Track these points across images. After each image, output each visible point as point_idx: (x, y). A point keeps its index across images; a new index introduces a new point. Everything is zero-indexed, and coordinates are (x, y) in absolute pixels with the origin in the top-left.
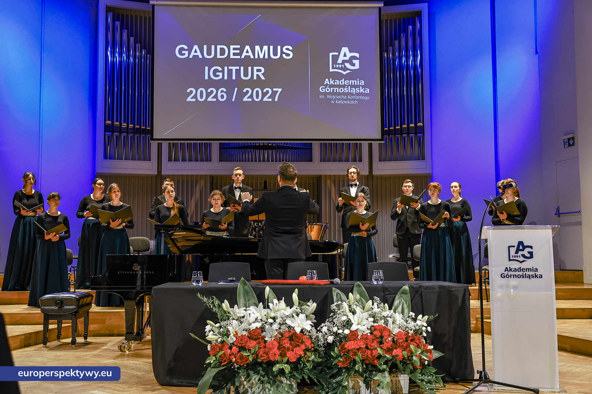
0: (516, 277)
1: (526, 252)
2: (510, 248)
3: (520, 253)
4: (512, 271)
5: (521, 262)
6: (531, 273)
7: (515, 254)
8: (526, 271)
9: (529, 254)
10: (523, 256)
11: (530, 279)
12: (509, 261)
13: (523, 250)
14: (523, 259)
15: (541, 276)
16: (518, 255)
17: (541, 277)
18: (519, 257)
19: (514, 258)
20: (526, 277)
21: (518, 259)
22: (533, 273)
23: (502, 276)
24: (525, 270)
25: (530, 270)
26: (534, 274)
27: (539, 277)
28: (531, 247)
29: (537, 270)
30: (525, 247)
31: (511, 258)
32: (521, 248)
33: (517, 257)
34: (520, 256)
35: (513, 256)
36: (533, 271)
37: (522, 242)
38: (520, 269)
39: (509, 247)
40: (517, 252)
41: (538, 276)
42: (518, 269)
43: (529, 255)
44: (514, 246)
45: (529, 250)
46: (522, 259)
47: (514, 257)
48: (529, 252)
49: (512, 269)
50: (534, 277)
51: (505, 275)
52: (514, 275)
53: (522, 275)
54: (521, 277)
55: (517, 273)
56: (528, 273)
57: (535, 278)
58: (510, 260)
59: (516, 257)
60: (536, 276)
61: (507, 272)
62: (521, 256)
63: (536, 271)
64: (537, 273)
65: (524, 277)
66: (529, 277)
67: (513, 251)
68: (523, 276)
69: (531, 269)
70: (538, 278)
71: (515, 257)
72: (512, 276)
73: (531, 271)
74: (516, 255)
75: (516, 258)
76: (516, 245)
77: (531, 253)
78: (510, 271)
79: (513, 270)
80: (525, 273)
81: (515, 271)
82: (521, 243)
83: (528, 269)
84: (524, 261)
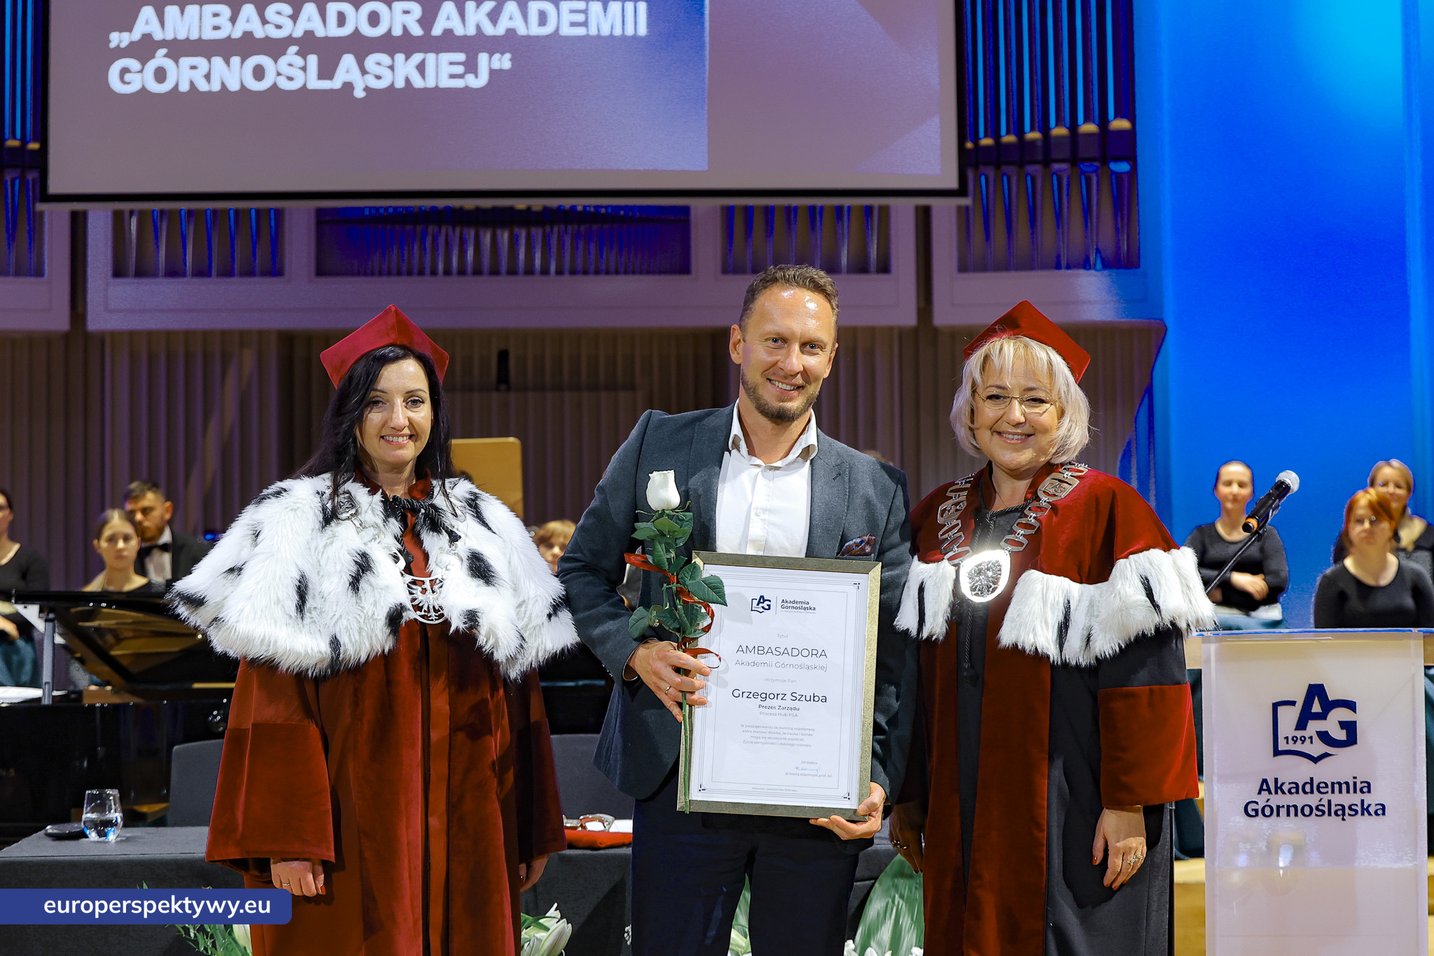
0: (1296, 815)
1: (1331, 725)
2: (1280, 709)
3: (1314, 726)
4: (1283, 792)
5: (1315, 760)
7: (1296, 729)
8: (1333, 792)
9: (1344, 731)
10: (1324, 737)
11: (1343, 819)
12: (1275, 755)
13: (1322, 716)
14: (1324, 748)
18: (1308, 741)
19: (1291, 747)
20: (1330, 814)
21: (1306, 748)
23: (1250, 811)
24: (1329, 789)
25: (1344, 787)
30: (1329, 706)
32: (1316, 708)
33: (1303, 742)
35: (1287, 738)
37: (1321, 686)
38: (1311, 786)
39: (1275, 706)
40: (1301, 725)
43: (1341, 735)
44: (1293, 703)
46: (1317, 748)
48: (1343, 725)
49: (1283, 784)
51: (1259, 807)
52: (1288, 807)
53: (1317, 808)
54: (1315, 811)
55: (1300, 800)
56: (1338, 799)
58: (1277, 752)
59: (1299, 741)
61: (1265, 793)
62: (1316, 738)
65: (1323, 812)
66: (1342, 812)
67: (1289, 717)
68: (1320, 811)
71: (1295, 742)
72: (1283, 812)
74: (1299, 734)
75: (1298, 747)
78: (1276, 793)
79: (1285, 788)
80: (1326, 798)
82: (1316, 691)
83: (1339, 786)
84: (1326, 755)
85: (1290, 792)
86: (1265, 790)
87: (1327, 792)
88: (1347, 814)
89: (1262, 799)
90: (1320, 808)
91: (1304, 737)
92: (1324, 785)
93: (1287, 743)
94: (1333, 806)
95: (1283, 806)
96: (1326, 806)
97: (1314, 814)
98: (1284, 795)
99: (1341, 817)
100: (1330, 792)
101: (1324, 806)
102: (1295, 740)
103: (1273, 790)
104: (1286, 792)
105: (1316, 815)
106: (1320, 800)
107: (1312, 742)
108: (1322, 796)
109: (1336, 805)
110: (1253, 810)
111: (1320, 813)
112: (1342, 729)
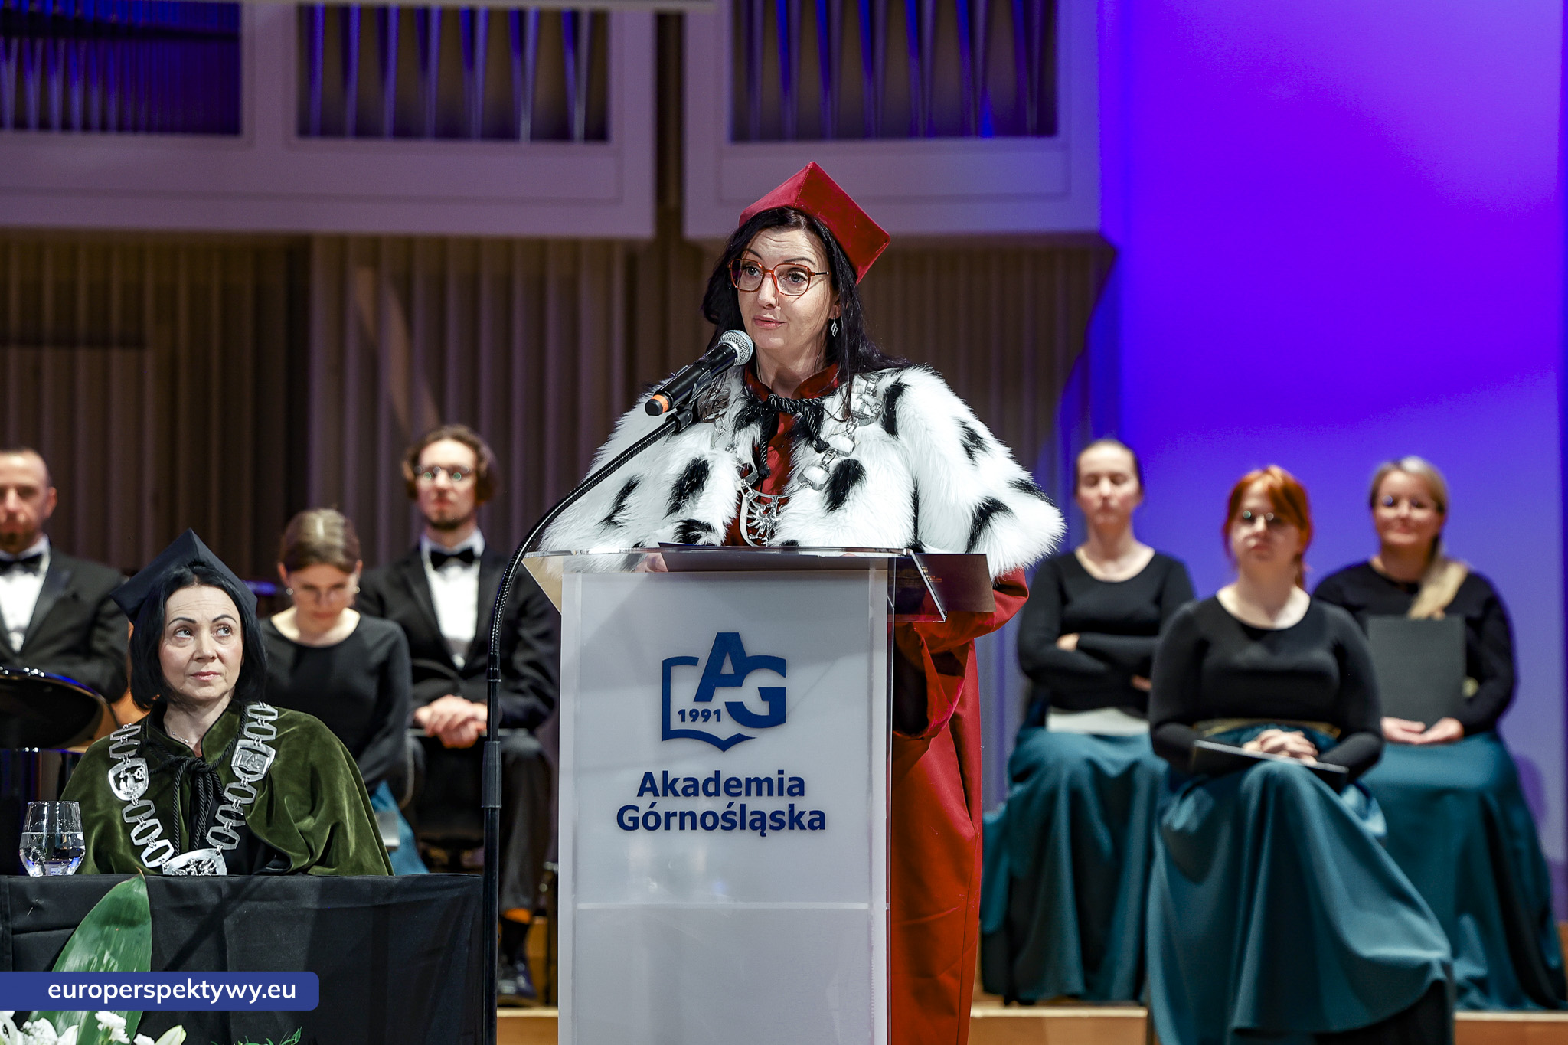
0: (694, 827)
1: (749, 695)
3: (723, 696)
4: (676, 794)
5: (723, 745)
6: (769, 804)
7: (697, 699)
8: (748, 794)
10: (737, 711)
11: (763, 835)
12: (664, 739)
13: (736, 681)
15: (819, 821)
16: (712, 706)
17: (817, 824)
18: (713, 717)
19: (688, 725)
21: (711, 727)
22: (780, 803)
23: (627, 820)
24: (743, 790)
25: (765, 786)
26: (786, 810)
27: (811, 823)
28: (778, 665)
29: (798, 787)
30: (747, 665)
31: (676, 724)
32: (728, 668)
33: (706, 719)
34: (718, 712)
35: (682, 712)
36: (781, 794)
37: (735, 636)
38: (716, 784)
39: (668, 665)
40: (704, 693)
41: (805, 820)
42: (707, 781)
43: (760, 708)
44: (692, 661)
45: (766, 679)
46: (726, 728)
47: (688, 718)
48: (765, 693)
49: (675, 780)
50: (781, 827)
52: (683, 815)
54: (721, 822)
55: (701, 804)
57: (791, 828)
58: (668, 734)
59: (700, 719)
60: (795, 820)
61: (648, 797)
62: (725, 714)
63: (796, 790)
64: (802, 804)
66: (760, 824)
68: (728, 822)
69: (769, 780)
70: (802, 827)
71: (694, 720)
72: (675, 822)
73: (770, 793)
74: (700, 707)
75: (699, 726)
76: (704, 655)
77: (776, 698)
78: (665, 794)
79: (679, 787)
80: (737, 802)
81: (690, 791)
82: (727, 644)
83: (758, 785)
84: (739, 739)
85: (685, 793)
86: (648, 790)
87: (739, 794)
88: (768, 826)
89: (644, 804)
90: (729, 816)
91: (708, 711)
92: (733, 783)
93: (683, 720)
94: (748, 813)
95: (675, 814)
96: (738, 814)
97: (719, 826)
98: (678, 797)
99: (760, 830)
100: (744, 793)
101: (734, 813)
102: (694, 715)
103: (660, 791)
104: (679, 791)
105: (723, 828)
106: (730, 805)
107: (719, 720)
108: (732, 799)
109: (753, 813)
110: (630, 819)
111: (729, 825)
112: (763, 700)
